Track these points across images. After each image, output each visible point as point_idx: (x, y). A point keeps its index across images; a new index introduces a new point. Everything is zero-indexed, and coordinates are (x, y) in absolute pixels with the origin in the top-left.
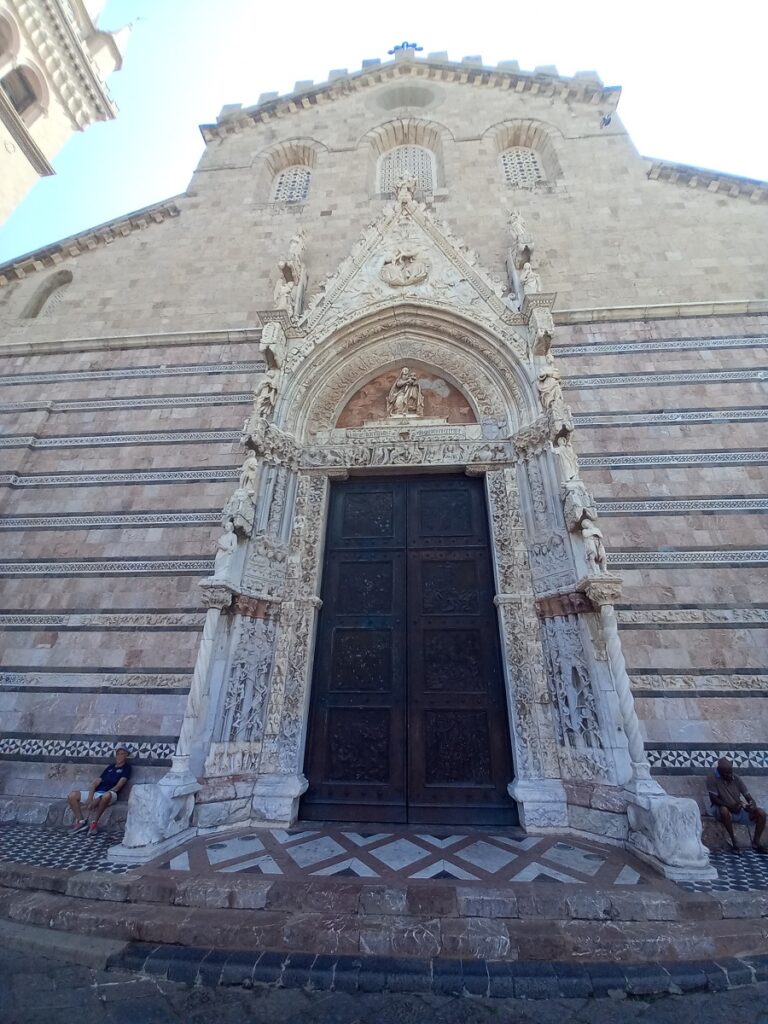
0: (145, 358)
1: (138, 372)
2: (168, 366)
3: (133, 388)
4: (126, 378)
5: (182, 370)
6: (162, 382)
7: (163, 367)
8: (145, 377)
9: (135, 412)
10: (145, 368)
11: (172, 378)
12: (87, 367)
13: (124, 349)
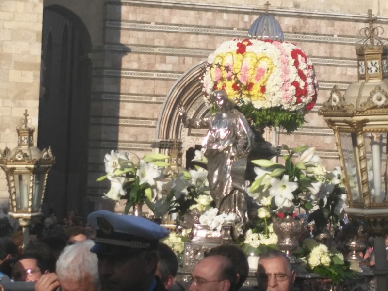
0: (324, 27)
1: (322, 39)
2: (338, 36)
3: (321, 50)
4: (316, 42)
5: (346, 40)
6: (337, 48)
7: (335, 36)
8: (327, 43)
9: (328, 68)
10: (325, 35)
11: (342, 46)
12: (291, 30)
13: (310, 17)
